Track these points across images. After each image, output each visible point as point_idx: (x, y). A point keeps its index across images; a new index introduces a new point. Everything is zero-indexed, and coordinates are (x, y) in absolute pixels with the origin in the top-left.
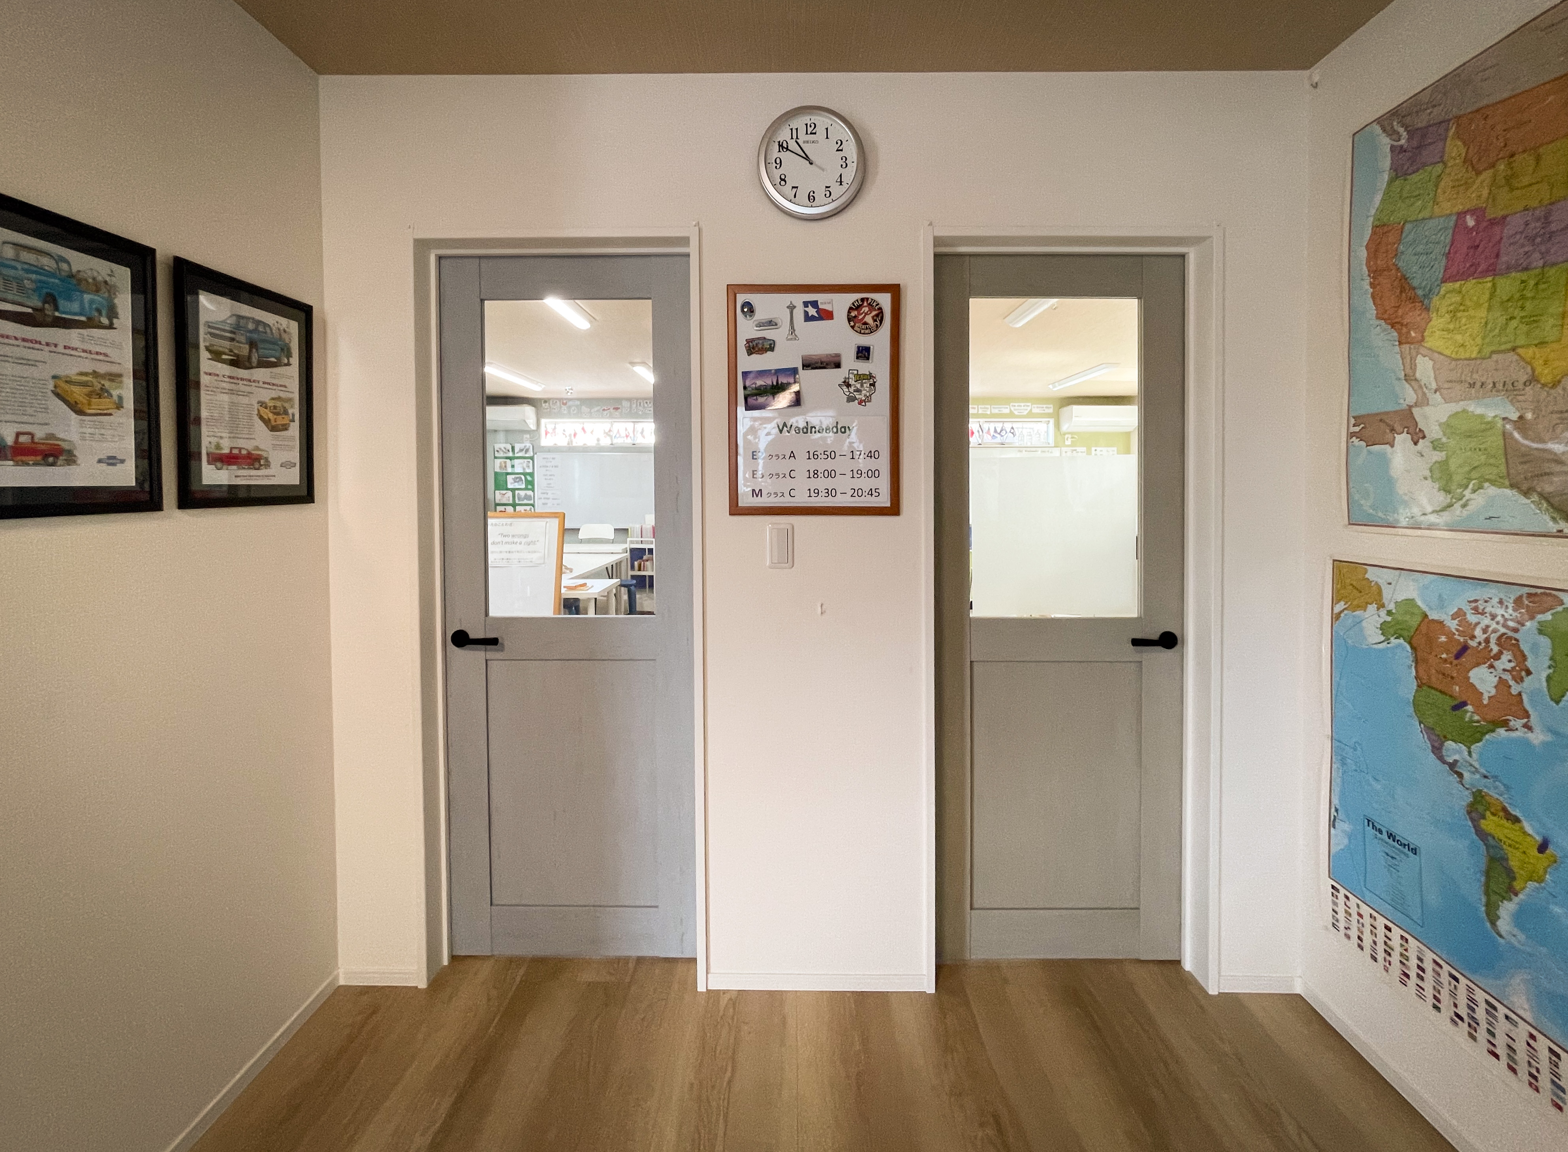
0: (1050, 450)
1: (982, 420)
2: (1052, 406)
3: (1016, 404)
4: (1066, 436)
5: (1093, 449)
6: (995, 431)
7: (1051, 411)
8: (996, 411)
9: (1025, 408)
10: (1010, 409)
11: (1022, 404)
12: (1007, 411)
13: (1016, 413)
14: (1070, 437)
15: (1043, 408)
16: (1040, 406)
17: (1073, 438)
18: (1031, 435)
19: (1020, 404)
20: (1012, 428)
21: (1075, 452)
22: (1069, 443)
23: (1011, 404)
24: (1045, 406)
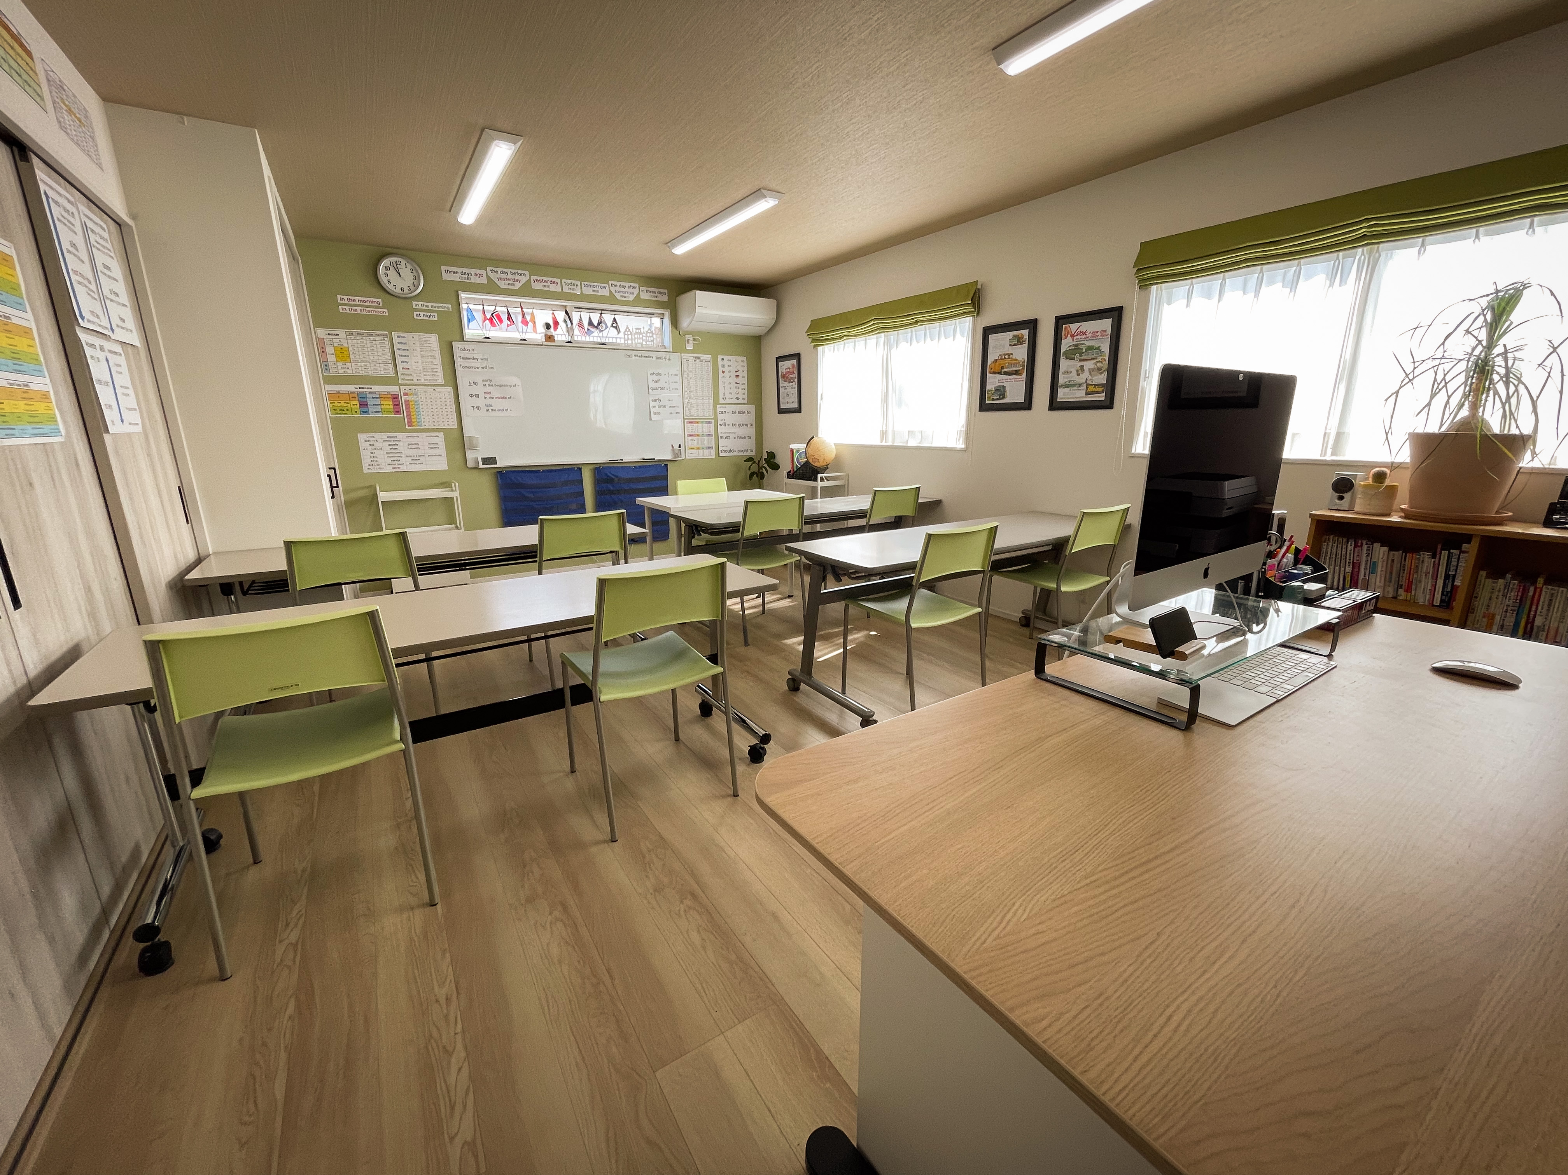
0: (668, 355)
1: (569, 304)
2: (666, 291)
3: (618, 283)
4: (687, 337)
5: (720, 357)
6: (591, 323)
7: (665, 298)
8: (588, 291)
9: (631, 290)
10: (610, 292)
11: (626, 284)
12: (606, 293)
13: (618, 296)
14: (691, 339)
15: (655, 292)
16: (650, 289)
17: (694, 340)
18: (641, 333)
19: (623, 284)
20: (615, 320)
21: (698, 360)
22: (690, 347)
23: (611, 282)
24: (657, 290)
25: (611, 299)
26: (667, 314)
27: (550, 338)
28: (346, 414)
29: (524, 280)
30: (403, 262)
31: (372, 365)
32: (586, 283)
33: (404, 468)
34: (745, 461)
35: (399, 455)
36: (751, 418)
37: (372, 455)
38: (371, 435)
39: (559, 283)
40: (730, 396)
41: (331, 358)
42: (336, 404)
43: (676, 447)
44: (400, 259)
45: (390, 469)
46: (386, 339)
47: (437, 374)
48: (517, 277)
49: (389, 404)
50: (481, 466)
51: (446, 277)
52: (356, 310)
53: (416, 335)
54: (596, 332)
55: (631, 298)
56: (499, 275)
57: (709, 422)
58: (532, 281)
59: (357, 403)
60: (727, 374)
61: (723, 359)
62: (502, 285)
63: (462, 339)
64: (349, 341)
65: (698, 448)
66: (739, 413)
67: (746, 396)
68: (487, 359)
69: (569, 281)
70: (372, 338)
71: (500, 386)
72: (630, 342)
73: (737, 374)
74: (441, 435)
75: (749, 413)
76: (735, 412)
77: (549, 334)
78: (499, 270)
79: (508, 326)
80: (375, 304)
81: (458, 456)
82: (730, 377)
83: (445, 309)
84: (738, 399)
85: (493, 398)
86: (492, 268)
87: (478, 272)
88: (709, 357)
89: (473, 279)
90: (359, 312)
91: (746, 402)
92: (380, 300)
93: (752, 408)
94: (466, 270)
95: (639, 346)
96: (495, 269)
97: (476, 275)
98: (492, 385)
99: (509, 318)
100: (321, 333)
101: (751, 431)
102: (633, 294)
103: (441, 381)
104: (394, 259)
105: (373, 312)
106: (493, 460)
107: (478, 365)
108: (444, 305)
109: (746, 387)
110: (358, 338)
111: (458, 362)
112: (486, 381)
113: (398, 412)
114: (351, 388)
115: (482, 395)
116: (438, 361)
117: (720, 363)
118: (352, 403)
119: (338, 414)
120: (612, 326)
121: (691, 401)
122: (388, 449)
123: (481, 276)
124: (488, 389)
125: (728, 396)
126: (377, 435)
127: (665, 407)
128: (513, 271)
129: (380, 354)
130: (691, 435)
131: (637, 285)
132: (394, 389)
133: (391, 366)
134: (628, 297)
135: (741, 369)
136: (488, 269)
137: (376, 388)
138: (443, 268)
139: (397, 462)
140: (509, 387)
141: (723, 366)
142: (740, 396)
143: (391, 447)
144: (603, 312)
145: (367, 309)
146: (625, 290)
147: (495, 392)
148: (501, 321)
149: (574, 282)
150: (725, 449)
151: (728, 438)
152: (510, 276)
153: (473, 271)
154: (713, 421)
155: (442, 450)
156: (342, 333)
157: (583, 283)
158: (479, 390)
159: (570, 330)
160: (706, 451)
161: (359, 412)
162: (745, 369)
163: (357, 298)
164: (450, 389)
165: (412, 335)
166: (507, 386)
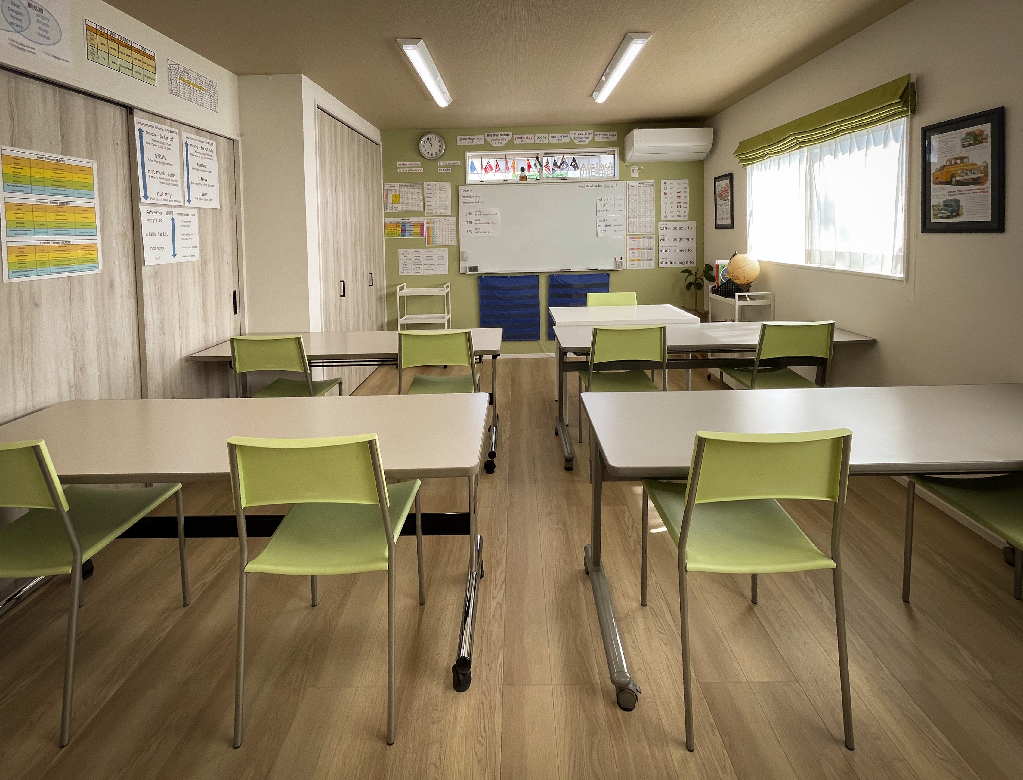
0: (615, 184)
1: (539, 152)
2: (616, 133)
3: (577, 132)
4: (633, 167)
5: (663, 182)
6: (555, 164)
7: (615, 139)
8: (553, 140)
9: (587, 136)
10: (570, 139)
11: (584, 132)
12: (567, 140)
13: (577, 142)
14: (637, 168)
15: (607, 135)
16: (602, 133)
17: (639, 169)
18: (594, 168)
19: (581, 132)
20: (574, 160)
21: (642, 186)
22: (635, 175)
23: (571, 132)
24: (608, 133)
25: (572, 144)
26: (616, 150)
27: (523, 178)
28: (394, 236)
29: (508, 138)
30: (434, 136)
31: (411, 204)
32: (552, 135)
33: (422, 273)
34: (682, 272)
35: (420, 263)
36: (693, 233)
37: (405, 264)
38: (405, 250)
39: (533, 138)
40: (672, 214)
41: (390, 202)
42: (389, 230)
43: (618, 259)
44: (432, 135)
45: (413, 273)
46: (421, 187)
47: (448, 208)
48: (504, 137)
49: (417, 230)
50: (468, 273)
51: (459, 143)
52: (406, 171)
53: (437, 183)
54: (558, 171)
55: (587, 141)
56: (493, 137)
57: (650, 238)
58: (514, 139)
59: (400, 229)
60: (669, 195)
61: (665, 183)
62: (494, 144)
63: (465, 184)
64: (401, 190)
65: (639, 260)
66: (680, 228)
67: (687, 214)
68: (479, 197)
69: (540, 135)
70: (413, 187)
71: (486, 215)
72: (584, 176)
73: (679, 194)
74: (446, 250)
75: (690, 228)
76: (676, 228)
77: (523, 175)
78: (493, 134)
79: (496, 171)
80: (417, 166)
81: (456, 264)
82: (672, 197)
83: (457, 165)
84: (679, 216)
85: (481, 224)
86: (488, 133)
87: (479, 137)
88: (652, 182)
89: (476, 142)
90: (407, 172)
91: (687, 218)
92: (420, 163)
93: (694, 224)
94: (472, 137)
95: (592, 178)
96: (490, 134)
97: (477, 139)
98: (481, 215)
99: (497, 166)
100: (387, 186)
101: (693, 245)
102: (588, 138)
103: (449, 213)
104: (429, 136)
105: (416, 170)
106: (475, 269)
107: (473, 201)
108: (456, 162)
109: (687, 205)
110: (405, 188)
111: (461, 199)
112: (477, 211)
113: (422, 235)
114: (398, 220)
115: (474, 222)
116: (449, 200)
117: (663, 186)
118: (398, 229)
119: (389, 236)
120: (571, 165)
121: (634, 219)
122: (413, 259)
123: (480, 139)
124: (478, 217)
125: (669, 214)
126: (409, 250)
127: (610, 226)
128: (502, 133)
129: (416, 197)
130: (632, 249)
131: (592, 131)
132: (421, 220)
133: (421, 205)
134: (584, 141)
135: (683, 190)
136: (486, 134)
137: (412, 220)
138: (458, 137)
139: (418, 269)
140: (492, 215)
141: (665, 189)
142: (682, 214)
143: (416, 258)
144: (565, 155)
145: (412, 169)
146: (582, 137)
147: (483, 219)
148: (491, 169)
149: (543, 135)
150: (665, 261)
151: (668, 251)
152: (499, 137)
153: (476, 137)
154: (654, 236)
155: (446, 261)
156: (397, 186)
157: (550, 135)
158: (472, 218)
159: (540, 171)
160: (646, 263)
161: (400, 235)
162: (687, 190)
163: (407, 163)
164: (454, 218)
165: (435, 183)
166: (490, 214)
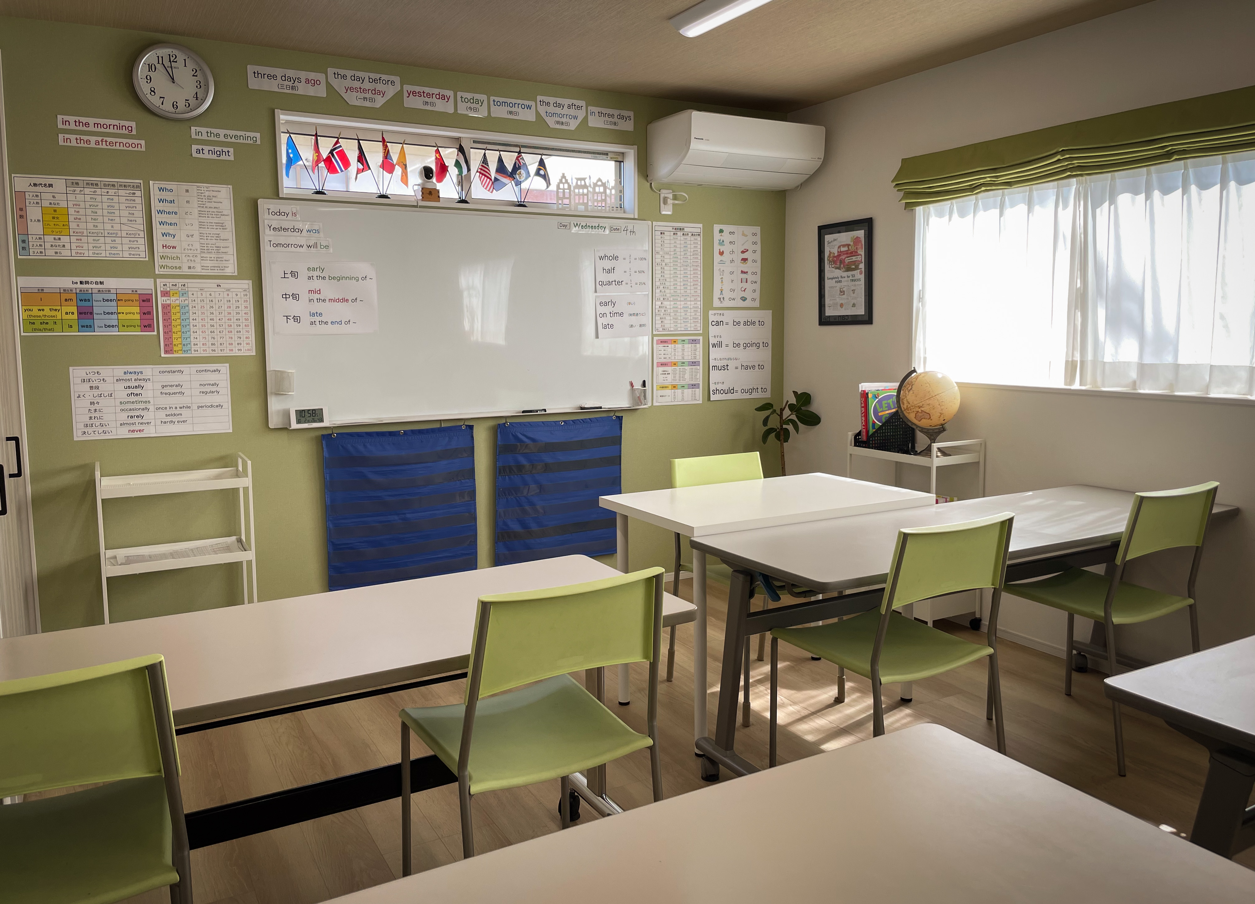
0: (630, 225)
1: (466, 135)
2: (631, 114)
3: (552, 100)
4: (664, 193)
5: (717, 228)
6: (501, 168)
7: (628, 126)
8: (500, 112)
9: (572, 112)
10: (538, 113)
11: (566, 102)
12: (528, 116)
13: (551, 122)
14: (671, 196)
15: (613, 116)
16: (604, 110)
17: (675, 198)
18: (585, 187)
19: (560, 100)
20: (542, 163)
21: (680, 233)
22: (667, 211)
23: (539, 98)
24: (616, 112)
25: (539, 127)
26: (630, 153)
27: (430, 194)
28: (51, 330)
29: (391, 91)
30: (181, 57)
31: (108, 240)
32: (497, 99)
33: (150, 432)
34: (759, 409)
35: (142, 406)
36: (764, 333)
37: (93, 408)
38: (96, 368)
39: (452, 99)
40: (733, 295)
41: (35, 228)
42: (35, 312)
43: (638, 386)
44: (175, 52)
45: (123, 433)
46: (138, 193)
47: (225, 257)
48: (380, 87)
49: (133, 312)
50: (294, 425)
51: (254, 83)
52: (88, 142)
53: (193, 187)
54: (510, 184)
55: (573, 125)
56: (349, 83)
57: (694, 342)
58: (406, 94)
59: (74, 309)
60: (727, 257)
61: (721, 231)
62: (353, 99)
63: (276, 193)
64: (71, 197)
65: (674, 387)
66: (746, 323)
67: (757, 295)
68: (318, 231)
69: (469, 95)
70: (112, 192)
71: (339, 279)
72: (566, 201)
73: (745, 256)
74: (225, 368)
75: (761, 323)
76: (738, 323)
77: (429, 186)
78: (349, 73)
79: (359, 171)
80: (124, 131)
81: (254, 406)
82: (732, 261)
83: (249, 142)
84: (744, 299)
85: (324, 301)
86: (336, 71)
87: (312, 76)
88: (698, 227)
89: (303, 89)
90: (93, 145)
91: (757, 304)
92: (133, 124)
93: (767, 316)
94: (291, 73)
95: (582, 208)
96: (342, 72)
97: (308, 81)
98: (324, 278)
99: (362, 158)
100: (22, 183)
101: (765, 356)
102: (576, 118)
103: (231, 268)
104: (164, 52)
105: (120, 144)
106: (315, 415)
107: (302, 241)
108: (248, 134)
109: (758, 278)
110: (87, 191)
111: (267, 236)
112: (314, 269)
113: (147, 326)
114: (65, 282)
115: (304, 296)
116: (229, 234)
117: (717, 236)
118: (65, 309)
119: (35, 330)
120: (538, 173)
121: (666, 303)
122: (121, 393)
123: (315, 83)
124: (316, 284)
125: (727, 294)
126: (106, 371)
127: (621, 314)
128: (373, 76)
129: (124, 220)
130: (663, 364)
131: (582, 103)
132: (144, 284)
133: (142, 243)
134: (567, 124)
135: (751, 248)
136: (331, 71)
137: (112, 283)
138: (251, 69)
139: (140, 420)
140: (354, 281)
141: (721, 243)
142: (748, 294)
143: (129, 391)
144: (523, 150)
145: (109, 139)
146: (563, 112)
147: (329, 290)
148: (346, 163)
149: (477, 96)
150: (720, 387)
151: (725, 368)
152: (367, 85)
153: (303, 75)
154: (701, 338)
155: (224, 397)
156: (59, 183)
157: (492, 98)
158: (301, 286)
159: (463, 181)
160: (688, 392)
161: (75, 327)
162: (758, 247)
163: (91, 121)
164: (247, 284)
165: (184, 186)
166: (351, 278)
